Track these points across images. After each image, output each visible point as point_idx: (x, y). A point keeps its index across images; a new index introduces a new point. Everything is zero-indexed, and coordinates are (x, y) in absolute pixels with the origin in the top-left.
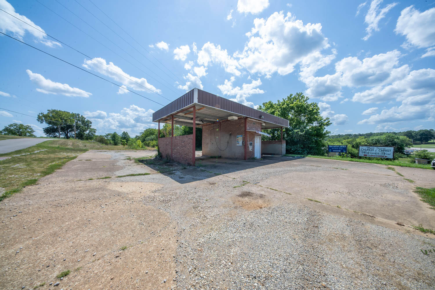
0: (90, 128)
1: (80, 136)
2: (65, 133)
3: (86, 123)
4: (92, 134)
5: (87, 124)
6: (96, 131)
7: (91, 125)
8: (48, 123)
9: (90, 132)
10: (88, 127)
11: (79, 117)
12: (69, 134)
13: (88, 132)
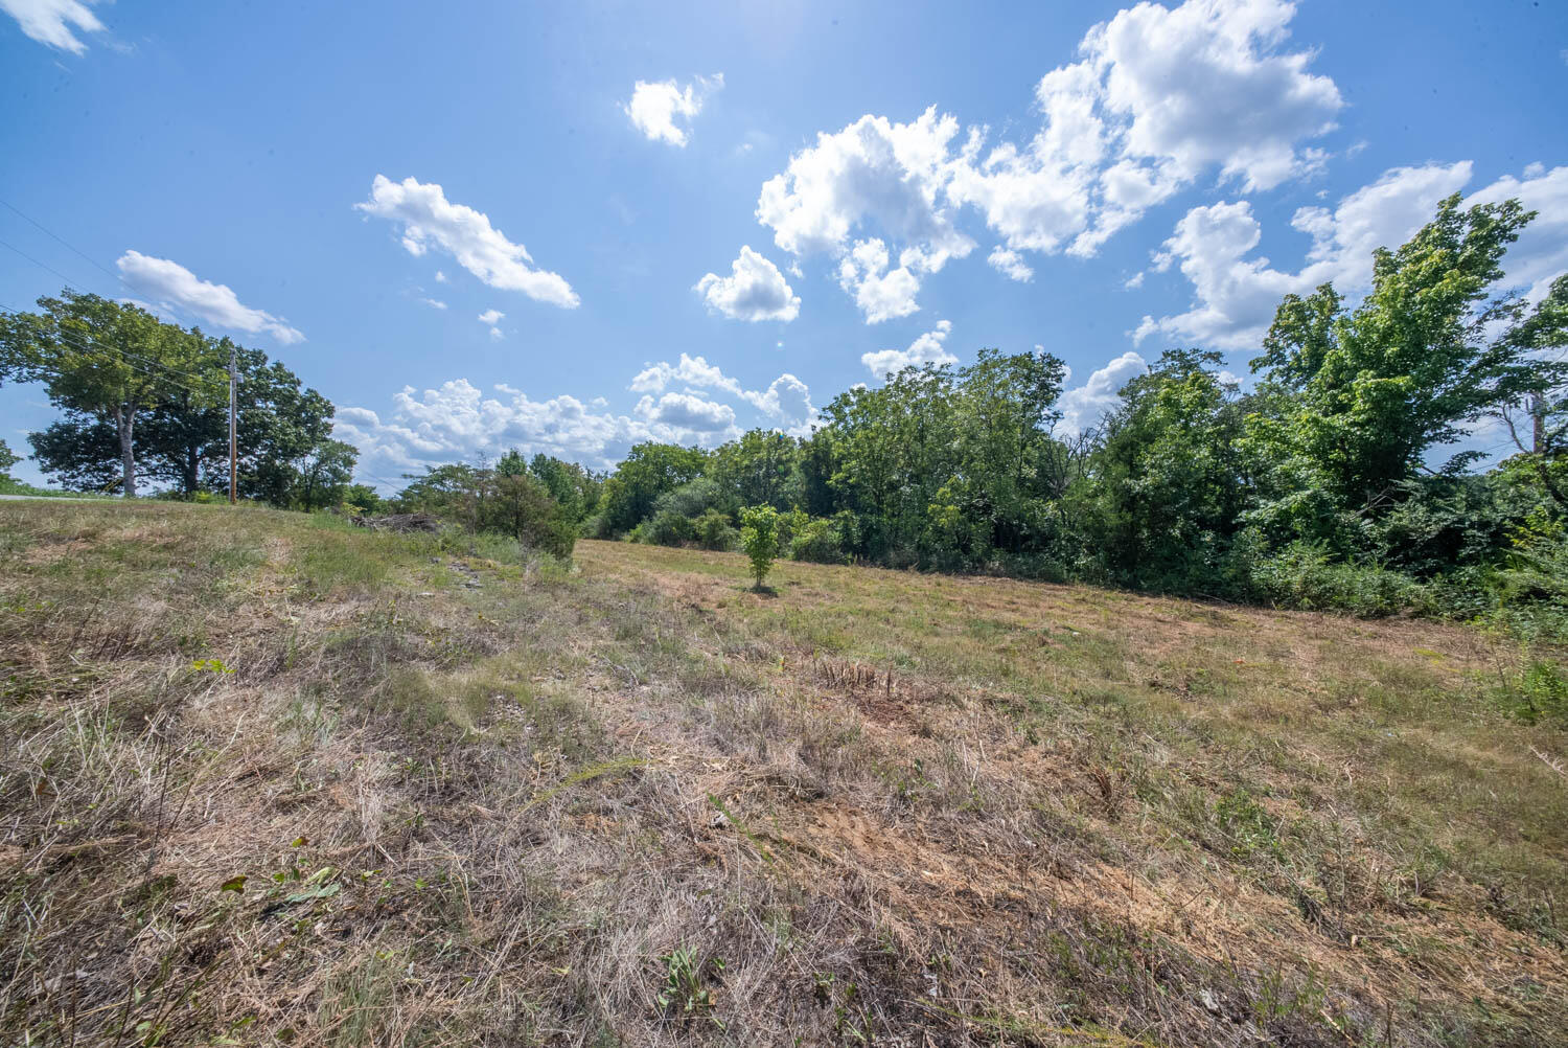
0: (325, 440)
1: (270, 486)
2: (180, 464)
3: (302, 408)
4: (334, 471)
5: (309, 415)
6: (357, 459)
7: (330, 421)
8: (65, 403)
9: (322, 461)
10: (312, 431)
11: (259, 374)
12: (201, 471)
13: (311, 460)
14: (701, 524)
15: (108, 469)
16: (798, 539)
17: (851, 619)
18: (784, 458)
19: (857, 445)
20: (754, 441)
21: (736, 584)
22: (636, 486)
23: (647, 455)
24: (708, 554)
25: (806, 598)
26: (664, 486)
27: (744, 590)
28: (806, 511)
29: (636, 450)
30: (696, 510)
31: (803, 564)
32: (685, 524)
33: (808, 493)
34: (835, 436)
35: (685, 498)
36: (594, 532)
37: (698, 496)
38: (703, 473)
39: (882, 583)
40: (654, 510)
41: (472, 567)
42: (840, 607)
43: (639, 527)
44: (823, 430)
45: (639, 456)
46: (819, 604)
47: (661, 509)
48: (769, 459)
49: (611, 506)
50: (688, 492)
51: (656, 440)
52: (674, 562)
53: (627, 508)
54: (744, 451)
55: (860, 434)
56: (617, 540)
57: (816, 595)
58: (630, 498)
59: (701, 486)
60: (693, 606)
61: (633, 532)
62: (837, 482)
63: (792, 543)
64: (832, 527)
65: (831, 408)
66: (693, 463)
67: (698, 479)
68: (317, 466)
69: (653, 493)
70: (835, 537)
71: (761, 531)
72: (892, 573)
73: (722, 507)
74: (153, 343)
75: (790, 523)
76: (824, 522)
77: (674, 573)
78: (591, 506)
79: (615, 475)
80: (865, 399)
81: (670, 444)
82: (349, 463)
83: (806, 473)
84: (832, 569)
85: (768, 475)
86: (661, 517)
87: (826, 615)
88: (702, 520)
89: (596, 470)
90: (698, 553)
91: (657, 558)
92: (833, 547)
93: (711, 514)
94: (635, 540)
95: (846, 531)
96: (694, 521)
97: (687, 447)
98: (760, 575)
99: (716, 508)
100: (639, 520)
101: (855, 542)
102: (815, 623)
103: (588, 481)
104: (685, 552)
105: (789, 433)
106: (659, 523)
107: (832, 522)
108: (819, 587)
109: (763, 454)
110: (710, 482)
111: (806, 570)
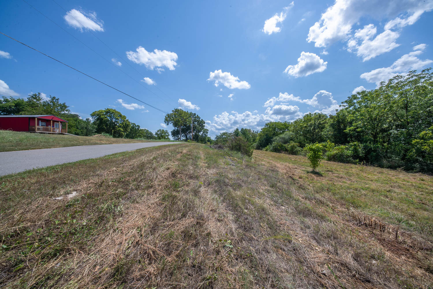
0: (204, 129)
1: (196, 138)
2: (186, 135)
3: (201, 123)
4: (205, 135)
7: (205, 125)
8: (174, 126)
9: (203, 133)
10: (202, 127)
11: (195, 117)
12: (188, 136)
13: (202, 133)
14: (288, 146)
15: (178, 136)
16: (329, 153)
17: (363, 192)
18: (322, 122)
19: (361, 115)
20: (309, 118)
21: (303, 169)
22: (267, 135)
23: (270, 126)
24: (291, 156)
25: (337, 179)
26: (275, 134)
27: (308, 172)
28: (333, 142)
29: (267, 125)
30: (286, 142)
31: (332, 163)
32: (282, 146)
33: (335, 136)
34: (348, 112)
35: (283, 138)
36: (255, 147)
37: (287, 137)
38: (288, 129)
39: (380, 175)
40: (272, 141)
41: (232, 159)
42: (356, 185)
43: (268, 147)
44: (342, 110)
45: (267, 126)
46: (343, 182)
47: (274, 141)
48: (315, 124)
49: (260, 140)
50: (283, 136)
51: (273, 121)
52: (279, 158)
53: (264, 141)
54: (304, 121)
55: (363, 110)
56: (261, 150)
57: (341, 177)
58: (265, 138)
59: (287, 134)
60: (290, 177)
61: (266, 148)
62: (350, 130)
63: (327, 154)
64: (347, 149)
65: (346, 102)
66: (285, 127)
67: (287, 132)
68: (202, 134)
69: (272, 136)
70: (349, 152)
71: (315, 153)
72: (385, 170)
73: (295, 141)
74: (183, 115)
75: (325, 146)
76: (343, 146)
77: (281, 163)
78: (254, 140)
79: (261, 132)
80: (366, 95)
81: (277, 122)
82: (207, 133)
83: (333, 128)
84: (348, 166)
85: (314, 129)
86: (274, 144)
87: (349, 188)
88: (288, 145)
89: (255, 130)
90: (287, 155)
91: (274, 157)
92: (348, 157)
93: (292, 143)
94: (266, 150)
95: (355, 150)
96: (286, 145)
97: (282, 122)
98: (314, 167)
99: (293, 141)
100: (268, 145)
101: (361, 155)
102: (343, 191)
103: (253, 133)
104: (282, 155)
105: (324, 113)
106: (274, 145)
107: (347, 146)
108: (342, 174)
109: (312, 122)
110: (291, 132)
111: (334, 165)
